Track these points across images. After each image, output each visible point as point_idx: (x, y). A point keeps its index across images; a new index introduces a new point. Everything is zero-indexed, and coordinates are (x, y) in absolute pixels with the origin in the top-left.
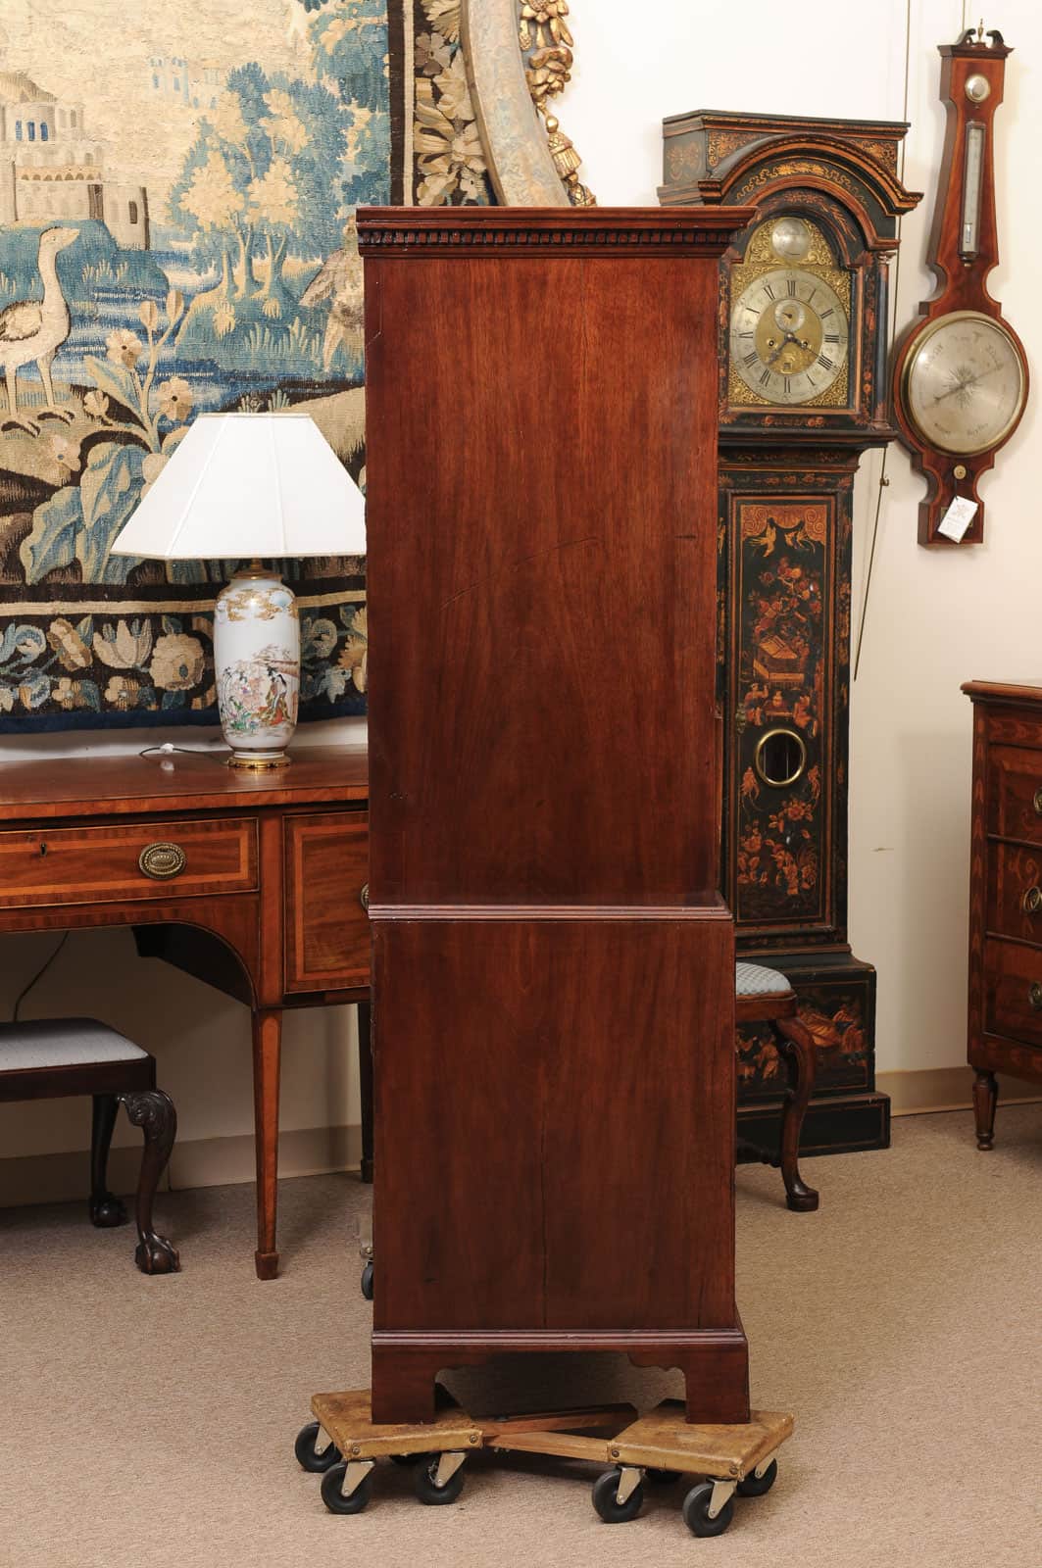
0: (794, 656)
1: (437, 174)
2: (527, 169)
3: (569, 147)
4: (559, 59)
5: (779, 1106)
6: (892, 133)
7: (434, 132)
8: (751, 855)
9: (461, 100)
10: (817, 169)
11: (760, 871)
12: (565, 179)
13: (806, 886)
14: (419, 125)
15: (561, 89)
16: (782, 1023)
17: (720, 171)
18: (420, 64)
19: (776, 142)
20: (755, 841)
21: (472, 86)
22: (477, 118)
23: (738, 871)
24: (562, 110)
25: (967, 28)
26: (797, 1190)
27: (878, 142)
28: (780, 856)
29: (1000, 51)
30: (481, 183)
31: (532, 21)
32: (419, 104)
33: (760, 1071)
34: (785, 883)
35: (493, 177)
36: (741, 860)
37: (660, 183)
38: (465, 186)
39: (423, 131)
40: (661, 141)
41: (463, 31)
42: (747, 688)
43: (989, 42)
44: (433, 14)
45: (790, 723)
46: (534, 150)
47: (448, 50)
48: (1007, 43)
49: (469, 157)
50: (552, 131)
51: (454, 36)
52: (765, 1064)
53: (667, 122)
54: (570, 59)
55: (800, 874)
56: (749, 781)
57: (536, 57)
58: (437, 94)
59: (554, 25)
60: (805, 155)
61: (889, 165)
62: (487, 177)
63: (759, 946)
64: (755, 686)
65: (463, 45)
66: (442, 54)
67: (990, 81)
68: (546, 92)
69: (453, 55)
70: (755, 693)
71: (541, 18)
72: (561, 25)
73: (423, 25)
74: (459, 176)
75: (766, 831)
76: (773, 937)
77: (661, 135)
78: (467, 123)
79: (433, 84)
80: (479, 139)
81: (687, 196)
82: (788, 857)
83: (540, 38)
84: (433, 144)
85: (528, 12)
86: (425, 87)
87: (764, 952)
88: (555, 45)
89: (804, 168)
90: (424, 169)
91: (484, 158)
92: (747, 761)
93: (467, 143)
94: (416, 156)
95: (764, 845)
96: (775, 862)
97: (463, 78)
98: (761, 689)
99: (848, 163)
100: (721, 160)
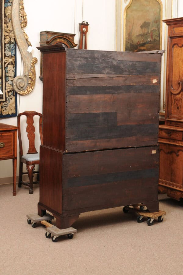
1: (7, 38)
2: (21, 38)
3: (27, 35)
4: (25, 22)
6: (73, 35)
7: (7, 32)
9: (11, 27)
10: (63, 40)
12: (26, 40)
14: (5, 31)
15: (26, 27)
17: (49, 40)
18: (5, 22)
19: (57, 36)
21: (12, 25)
22: (13, 30)
24: (25, 30)
25: (83, 21)
27: (71, 37)
29: (87, 25)
30: (14, 40)
31: (21, 16)
32: (5, 28)
35: (16, 39)
37: (40, 41)
38: (11, 40)
39: (5, 32)
40: (40, 35)
41: (11, 17)
43: (86, 23)
44: (7, 14)
46: (22, 35)
47: (9, 20)
48: (88, 24)
49: (12, 36)
50: (24, 33)
51: (10, 18)
53: (41, 32)
54: (27, 22)
57: (22, 22)
58: (7, 26)
59: (24, 17)
60: (61, 38)
61: (73, 40)
62: (15, 39)
65: (11, 19)
66: (8, 21)
67: (86, 28)
68: (23, 27)
69: (10, 21)
71: (23, 16)
72: (26, 17)
73: (5, 16)
74: (11, 39)
77: (40, 34)
78: (12, 31)
79: (7, 25)
80: (13, 33)
81: (44, 43)
83: (23, 19)
84: (7, 34)
85: (21, 15)
86: (6, 25)
88: (25, 20)
89: (61, 40)
90: (5, 37)
91: (14, 36)
93: (12, 34)
94: (4, 35)
97: (11, 24)
99: (67, 39)
100: (49, 38)
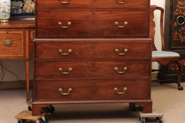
0: (183, 4)
5: (177, 75)
8: (176, 35)
11: (177, 38)
13: (184, 40)
16: (178, 61)
20: (176, 33)
23: (173, 38)
26: (180, 87)
28: (180, 36)
33: (176, 69)
34: (181, 40)
36: (174, 36)
42: (176, 9)
45: (182, 15)
52: (177, 68)
55: (183, 39)
56: (176, 24)
63: (176, 50)
64: (177, 9)
70: (177, 10)
75: (178, 32)
76: (179, 48)
82: (181, 36)
87: (177, 51)
92: (175, 21)
95: (178, 34)
96: (179, 37)
98: (178, 9)
